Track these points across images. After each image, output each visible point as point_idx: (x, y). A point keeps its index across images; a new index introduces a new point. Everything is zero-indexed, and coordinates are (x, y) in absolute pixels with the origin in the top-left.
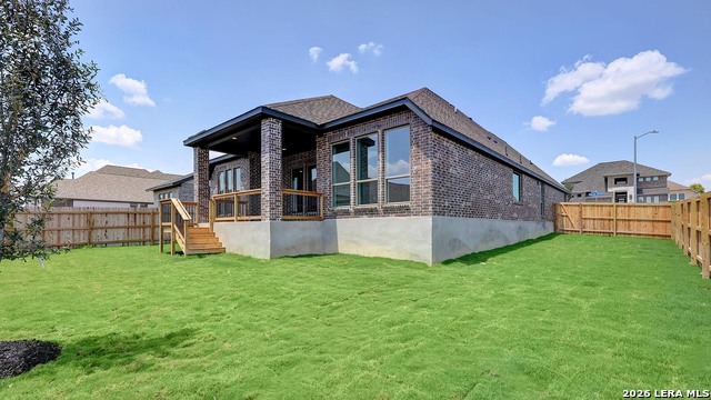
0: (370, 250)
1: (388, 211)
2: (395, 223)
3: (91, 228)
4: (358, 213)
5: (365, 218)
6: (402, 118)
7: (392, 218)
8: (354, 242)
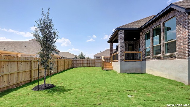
0: (157, 74)
1: (165, 57)
2: (168, 62)
3: (94, 63)
4: (153, 58)
5: (156, 60)
6: (172, 14)
7: (167, 60)
8: (151, 70)
